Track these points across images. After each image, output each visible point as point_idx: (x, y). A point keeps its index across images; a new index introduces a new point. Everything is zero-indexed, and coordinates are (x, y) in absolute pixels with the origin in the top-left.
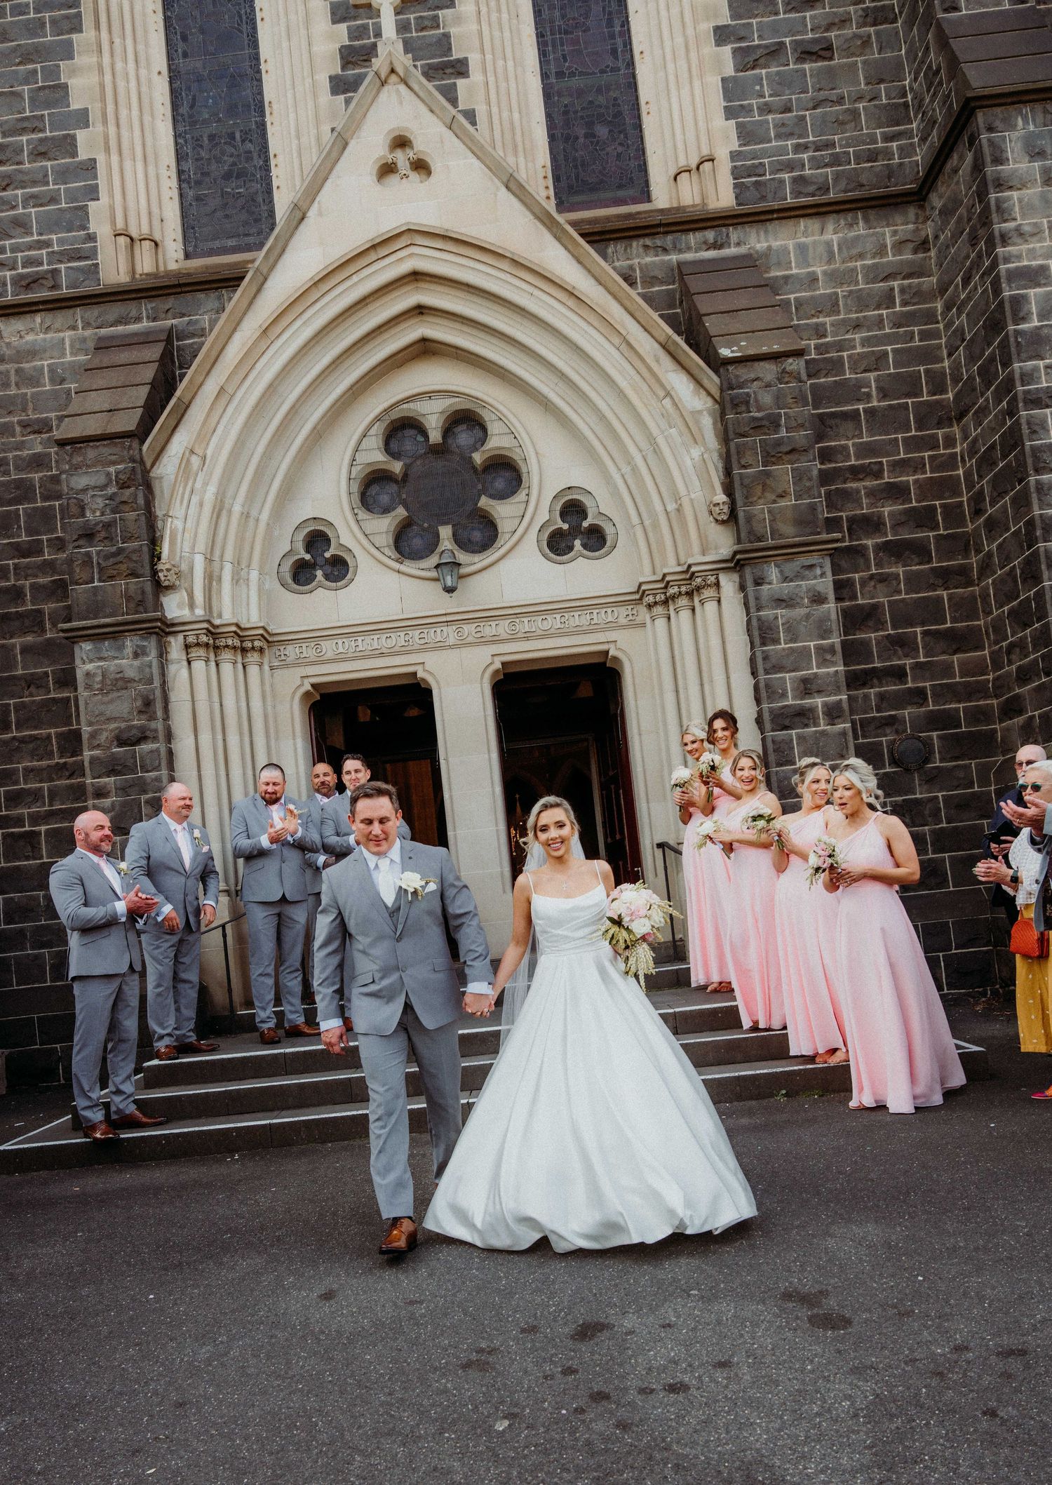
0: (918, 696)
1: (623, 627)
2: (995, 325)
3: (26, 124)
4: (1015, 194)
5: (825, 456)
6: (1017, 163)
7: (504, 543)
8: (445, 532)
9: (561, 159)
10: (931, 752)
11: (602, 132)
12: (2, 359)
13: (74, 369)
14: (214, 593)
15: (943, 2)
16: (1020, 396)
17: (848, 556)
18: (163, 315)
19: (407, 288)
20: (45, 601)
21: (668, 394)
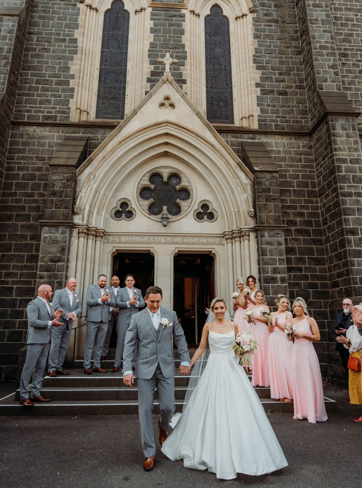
0: (306, 277)
1: (217, 244)
2: (332, 172)
3: (56, 75)
4: (338, 138)
5: (282, 201)
6: (339, 130)
7: (183, 213)
8: (165, 208)
9: (209, 109)
10: (309, 295)
11: (222, 104)
12: (34, 138)
13: (56, 144)
14: (90, 217)
15: (319, 87)
16: (340, 193)
17: (287, 232)
18: (87, 133)
19: (163, 137)
20: (32, 212)
21: (238, 178)
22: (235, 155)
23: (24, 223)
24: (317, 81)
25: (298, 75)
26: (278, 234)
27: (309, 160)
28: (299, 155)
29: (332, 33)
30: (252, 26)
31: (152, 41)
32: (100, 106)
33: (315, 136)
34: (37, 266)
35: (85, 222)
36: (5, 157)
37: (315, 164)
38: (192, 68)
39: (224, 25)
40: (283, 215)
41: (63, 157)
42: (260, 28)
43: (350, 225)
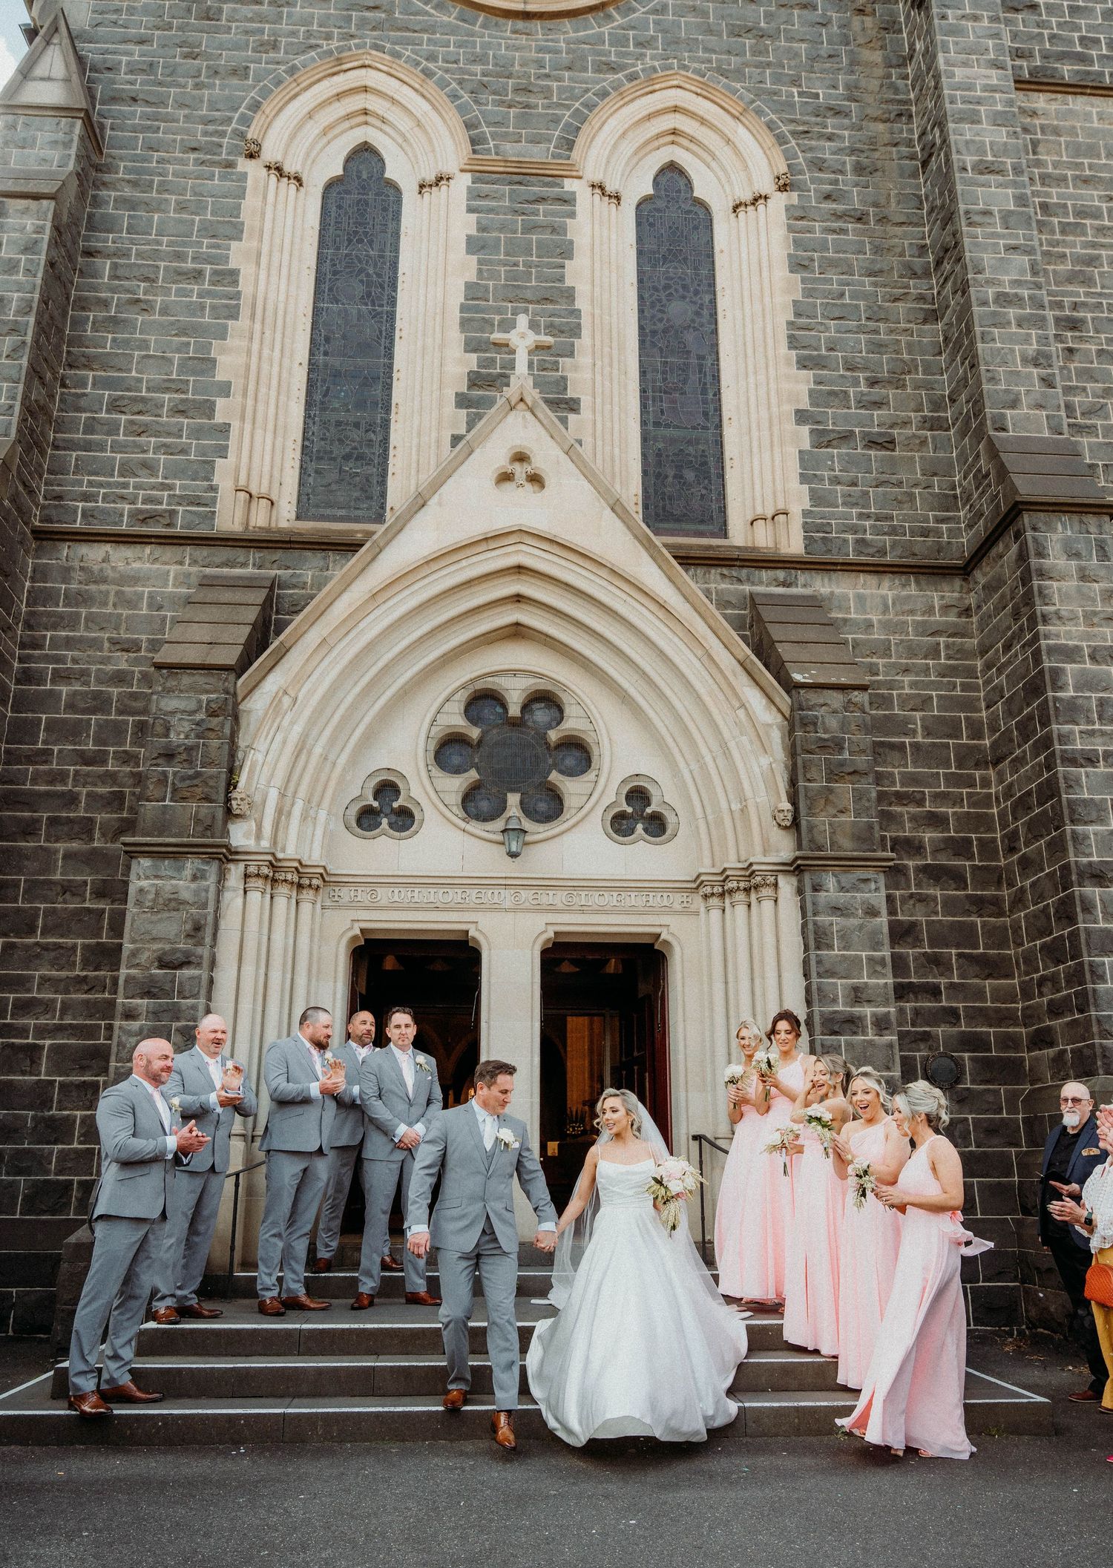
0: (951, 1016)
1: (677, 913)
2: (1036, 688)
3: (171, 384)
4: (1055, 584)
5: (879, 778)
6: (1056, 559)
7: (569, 817)
8: (513, 799)
9: (651, 491)
10: (962, 1073)
11: (690, 475)
12: (104, 580)
13: (173, 599)
14: (281, 827)
15: (994, 422)
16: (1058, 753)
17: (895, 874)
18: (268, 565)
19: (508, 579)
20: (99, 811)
21: (743, 706)
22: (734, 633)
23: (75, 845)
24: (987, 403)
25: (928, 386)
26: (867, 880)
27: (962, 653)
28: (932, 634)
29: (1035, 254)
30: (784, 231)
31: (472, 276)
33: (981, 577)
34: (115, 981)
35: (265, 844)
36: (13, 638)
37: (979, 664)
38: (599, 363)
39: (696, 228)
40: (881, 823)
41: (198, 639)
42: (810, 239)
43: (1090, 855)
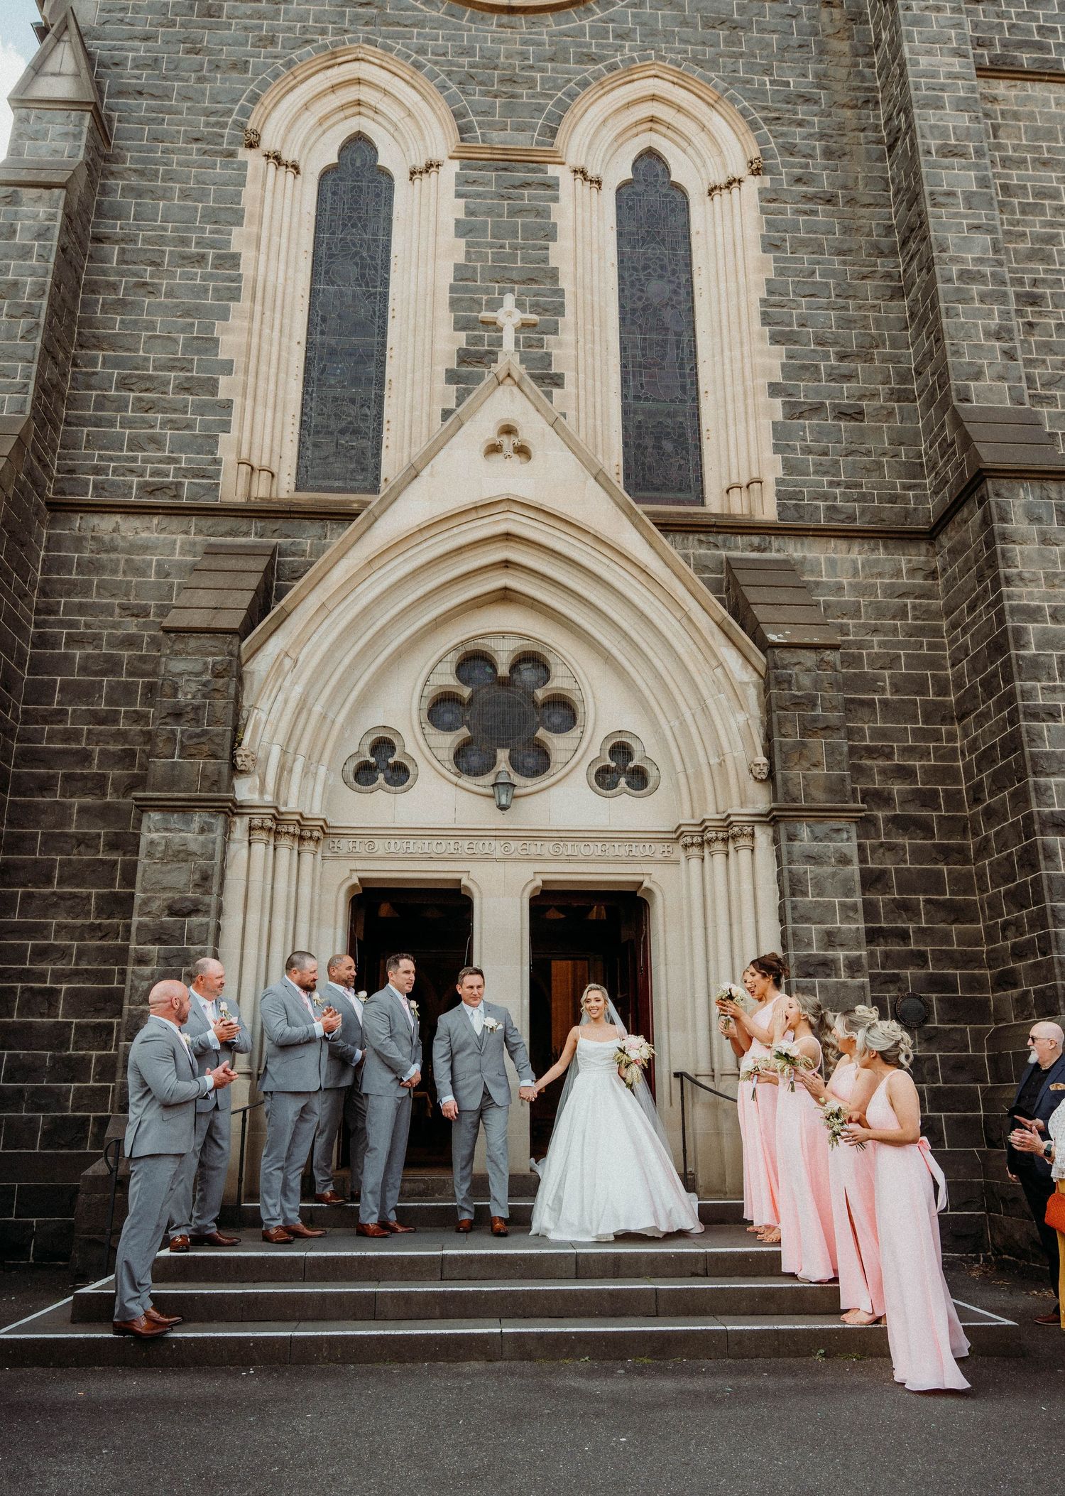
0: (919, 960)
1: (658, 862)
2: (998, 647)
3: (177, 364)
4: (1018, 547)
5: (850, 734)
6: (1018, 524)
7: (556, 771)
8: (503, 755)
10: (931, 1012)
11: (668, 446)
12: (114, 549)
13: (180, 567)
14: (283, 783)
15: (958, 394)
17: (866, 824)
18: (269, 534)
19: (499, 545)
20: (111, 767)
21: (720, 665)
22: (712, 597)
23: (88, 800)
24: (952, 376)
25: (896, 360)
26: (839, 830)
27: (928, 613)
28: (899, 596)
30: (755, 213)
31: (461, 259)
32: (309, 453)
33: (946, 541)
34: (127, 926)
35: (268, 798)
36: (29, 605)
37: (945, 624)
38: (581, 341)
39: (673, 210)
40: (852, 776)
41: (203, 605)
42: (782, 220)
43: (1052, 805)
